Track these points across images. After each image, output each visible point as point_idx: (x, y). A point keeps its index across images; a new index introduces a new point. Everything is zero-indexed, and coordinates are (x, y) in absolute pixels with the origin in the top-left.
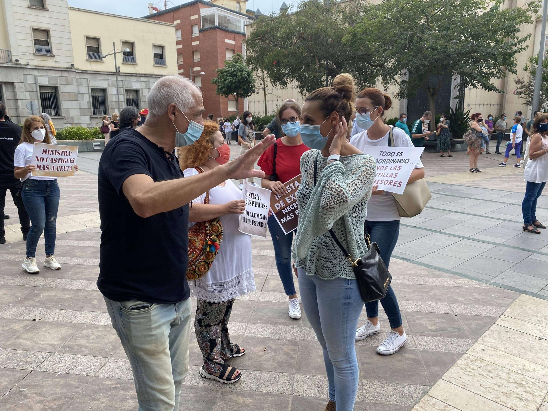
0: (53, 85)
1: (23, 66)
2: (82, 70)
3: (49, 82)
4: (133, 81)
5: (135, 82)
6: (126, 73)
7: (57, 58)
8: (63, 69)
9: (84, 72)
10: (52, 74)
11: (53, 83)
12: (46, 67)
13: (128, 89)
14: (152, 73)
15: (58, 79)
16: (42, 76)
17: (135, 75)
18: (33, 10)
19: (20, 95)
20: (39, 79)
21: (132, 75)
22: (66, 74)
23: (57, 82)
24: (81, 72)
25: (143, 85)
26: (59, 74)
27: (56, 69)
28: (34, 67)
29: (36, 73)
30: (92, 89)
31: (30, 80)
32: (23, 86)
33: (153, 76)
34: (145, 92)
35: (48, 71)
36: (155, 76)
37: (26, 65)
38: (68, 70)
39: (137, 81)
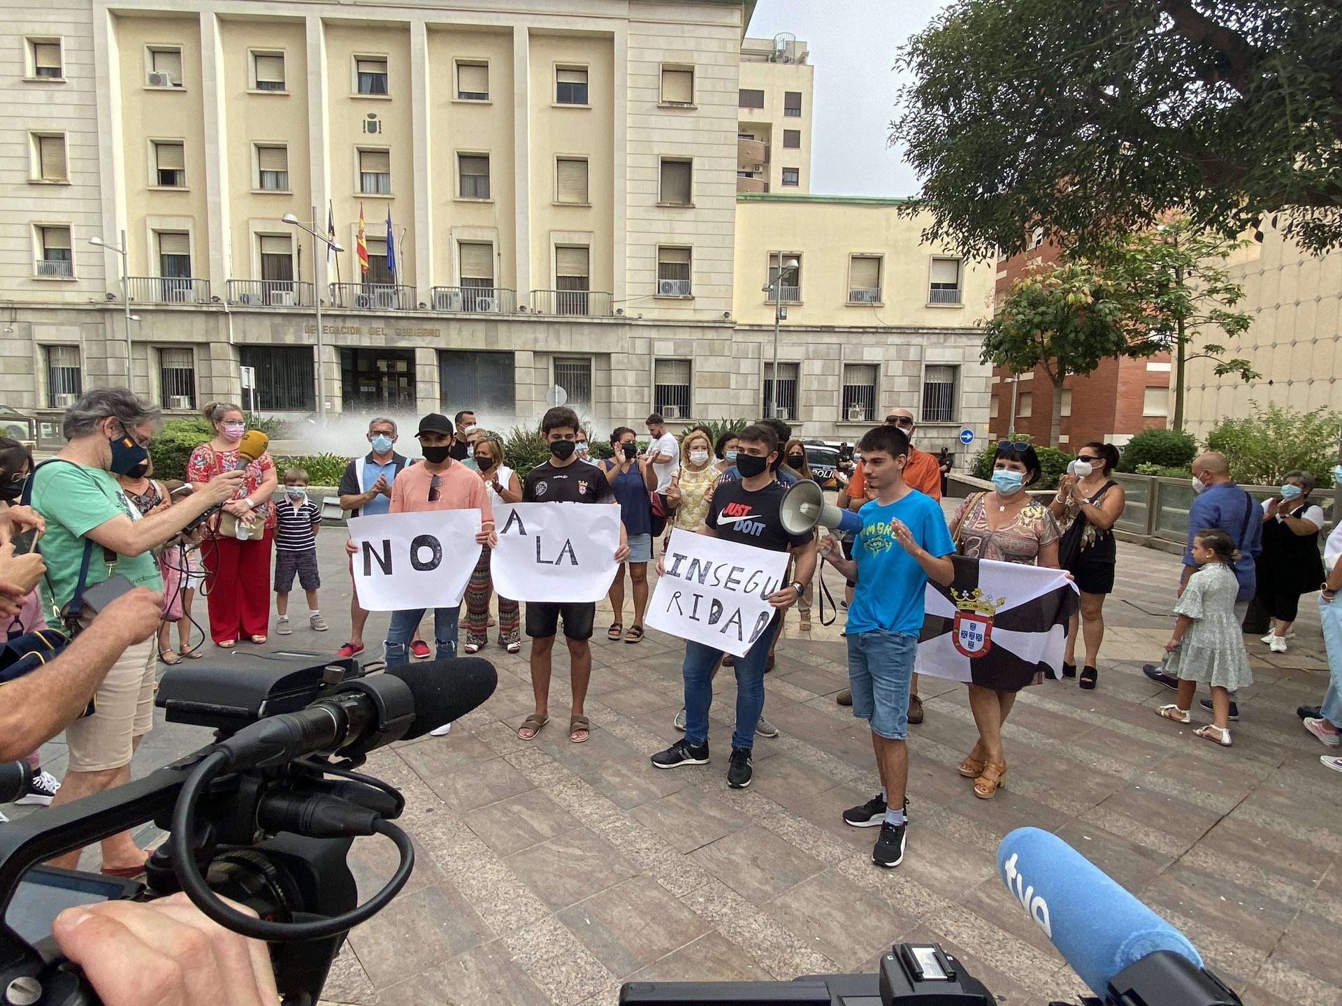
0: (684, 357)
1: (628, 322)
2: (747, 325)
3: (675, 351)
4: (866, 346)
5: (872, 346)
6: (851, 327)
7: (698, 303)
8: (705, 324)
9: (755, 328)
10: (683, 335)
11: (682, 353)
12: (674, 321)
14: (919, 324)
15: (694, 344)
16: (663, 340)
17: (872, 330)
18: (666, 210)
19: (616, 377)
20: (657, 345)
21: (864, 330)
22: (710, 335)
23: (692, 351)
24: (745, 328)
26: (698, 334)
27: (691, 324)
28: (650, 323)
29: (653, 333)
30: (766, 364)
31: (641, 347)
32: (626, 360)
33: (922, 331)
34: (895, 368)
35: (677, 329)
36: (925, 331)
37: (636, 319)
38: (717, 325)
39: (878, 344)
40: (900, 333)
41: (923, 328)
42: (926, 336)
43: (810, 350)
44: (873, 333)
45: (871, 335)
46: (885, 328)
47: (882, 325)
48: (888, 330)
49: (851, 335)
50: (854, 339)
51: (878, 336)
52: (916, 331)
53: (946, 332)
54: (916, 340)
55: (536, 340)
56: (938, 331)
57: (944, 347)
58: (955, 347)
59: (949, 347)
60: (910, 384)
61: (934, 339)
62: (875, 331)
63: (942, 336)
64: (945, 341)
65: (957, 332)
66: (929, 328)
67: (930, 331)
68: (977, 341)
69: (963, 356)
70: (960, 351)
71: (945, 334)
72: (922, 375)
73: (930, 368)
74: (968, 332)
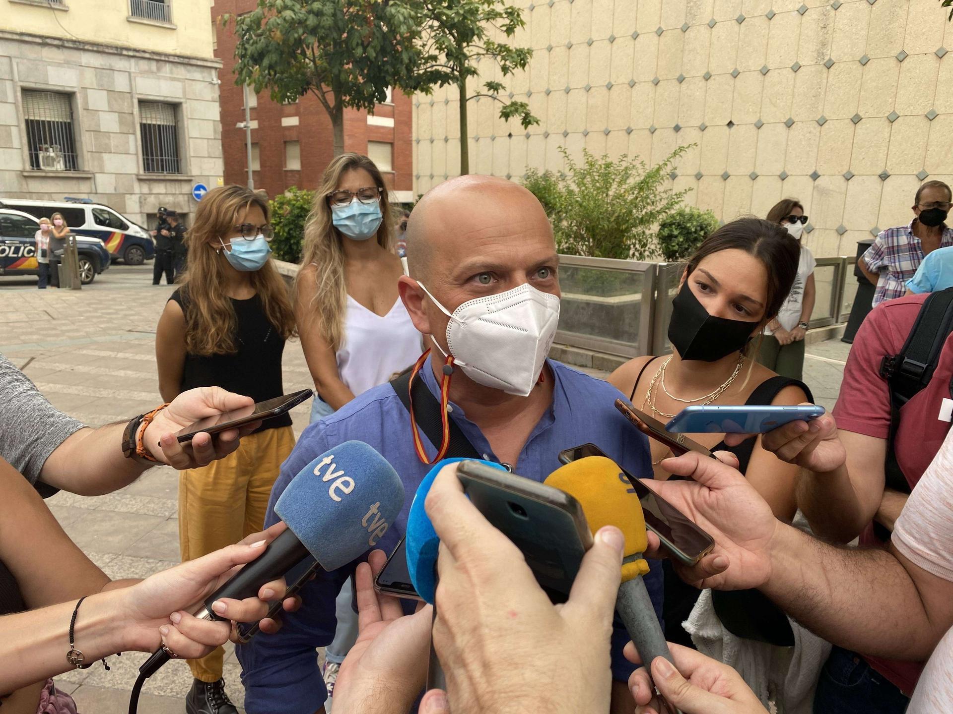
4: (50, 64)
5: (59, 65)
6: (22, 34)
13: (33, 85)
14: (122, 42)
17: (56, 42)
21: (44, 41)
25: (90, 78)
33: (125, 52)
34: (97, 100)
36: (131, 53)
39: (67, 64)
40: (98, 52)
41: (128, 49)
42: (133, 61)
44: (58, 47)
45: (55, 50)
46: (74, 42)
47: (69, 37)
48: (79, 46)
49: (25, 47)
50: (28, 51)
51: (66, 52)
52: (119, 51)
53: (159, 58)
54: (120, 63)
56: (147, 55)
57: (159, 78)
58: (173, 79)
59: (165, 78)
60: (121, 122)
61: (144, 65)
62: (62, 44)
63: (153, 63)
64: (159, 69)
65: (171, 59)
66: (135, 50)
67: (137, 54)
68: (197, 75)
69: (184, 92)
70: (179, 85)
71: (157, 60)
72: (135, 113)
73: (144, 103)
74: (185, 61)
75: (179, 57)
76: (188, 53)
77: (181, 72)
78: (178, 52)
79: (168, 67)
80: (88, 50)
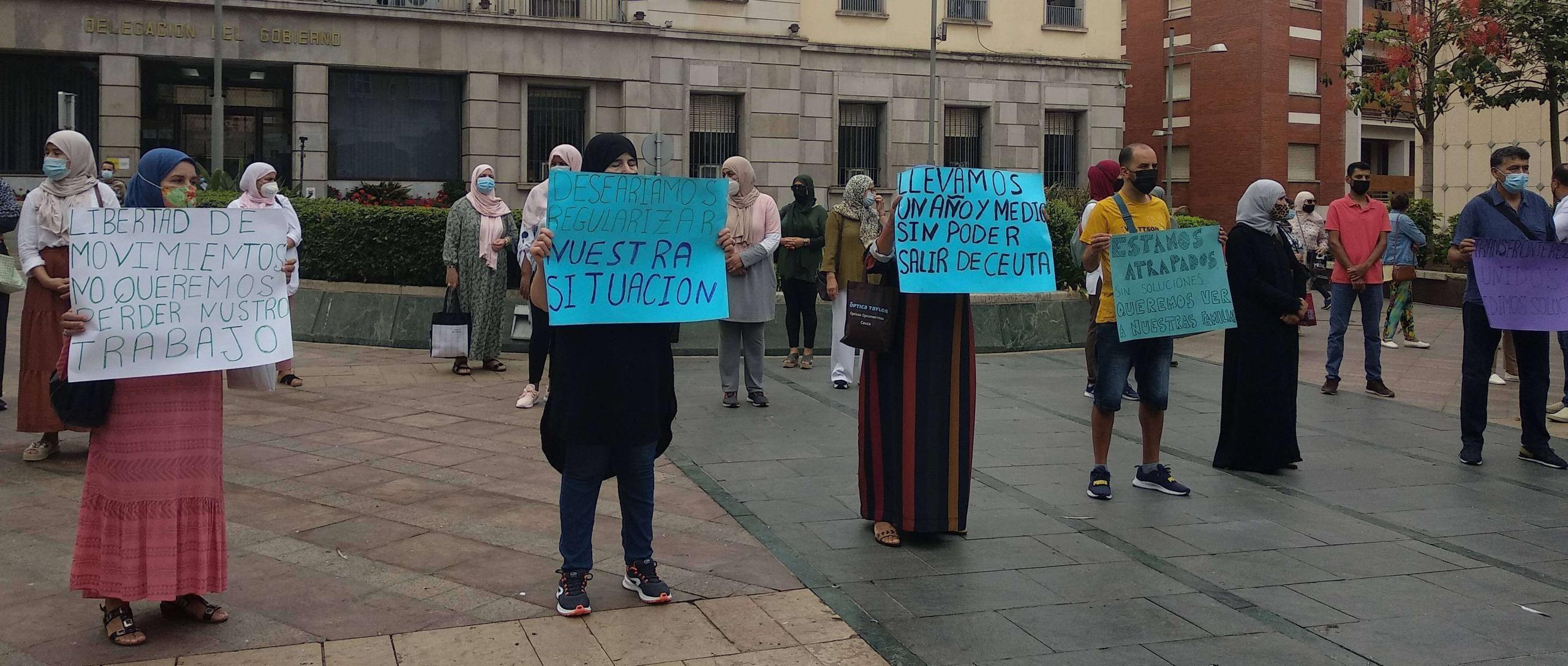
0: (732, 90)
1: (653, 32)
2: (819, 45)
3: (720, 81)
4: (971, 80)
5: (979, 80)
6: (952, 53)
7: (753, 8)
8: (764, 41)
9: (826, 49)
10: (733, 55)
11: (731, 84)
12: (718, 34)
13: (955, 103)
14: (1037, 52)
15: (748, 70)
16: (703, 62)
17: (979, 58)
19: (634, 120)
20: (694, 70)
21: (969, 58)
22: (771, 56)
23: (744, 81)
24: (815, 48)
25: (1003, 91)
26: (752, 55)
27: (744, 40)
28: (684, 36)
29: (687, 52)
30: (841, 103)
31: (669, 72)
32: (647, 93)
33: (1038, 62)
34: (1008, 113)
35: (723, 48)
36: (1043, 63)
37: (663, 29)
38: (781, 42)
39: (985, 79)
40: (1013, 64)
41: (1041, 58)
42: (1043, 69)
43: (900, 85)
44: (979, 62)
45: (976, 65)
46: (994, 56)
47: (986, 51)
48: (997, 60)
49: (952, 66)
50: (955, 70)
51: (986, 67)
52: (1033, 61)
53: (1068, 65)
54: (1032, 74)
55: (504, 57)
56: (1058, 63)
57: (1066, 86)
58: (1080, 86)
59: (1073, 85)
60: (1027, 135)
61: (1053, 73)
62: (982, 59)
63: (1063, 71)
64: (1067, 77)
65: (1081, 65)
66: (1048, 59)
67: (1049, 63)
68: (1104, 78)
69: (1090, 99)
70: (1085, 91)
71: (1066, 67)
72: (1041, 124)
73: (1050, 113)
74: (1093, 65)
75: (1088, 61)
76: (1095, 55)
77: (1089, 77)
78: (1086, 56)
79: (1076, 72)
80: (1005, 63)
